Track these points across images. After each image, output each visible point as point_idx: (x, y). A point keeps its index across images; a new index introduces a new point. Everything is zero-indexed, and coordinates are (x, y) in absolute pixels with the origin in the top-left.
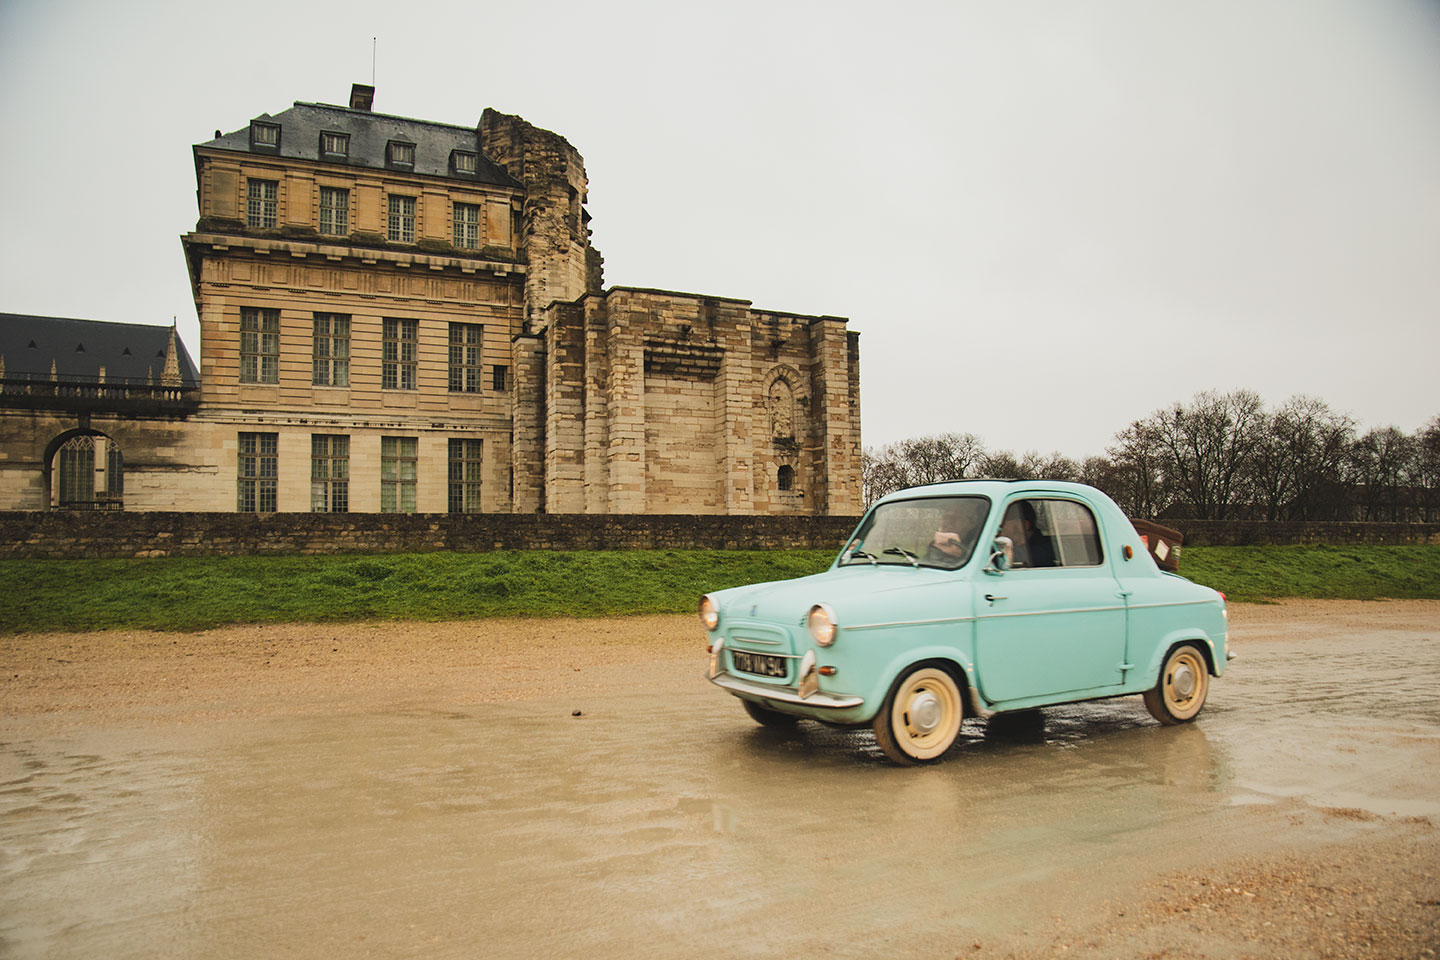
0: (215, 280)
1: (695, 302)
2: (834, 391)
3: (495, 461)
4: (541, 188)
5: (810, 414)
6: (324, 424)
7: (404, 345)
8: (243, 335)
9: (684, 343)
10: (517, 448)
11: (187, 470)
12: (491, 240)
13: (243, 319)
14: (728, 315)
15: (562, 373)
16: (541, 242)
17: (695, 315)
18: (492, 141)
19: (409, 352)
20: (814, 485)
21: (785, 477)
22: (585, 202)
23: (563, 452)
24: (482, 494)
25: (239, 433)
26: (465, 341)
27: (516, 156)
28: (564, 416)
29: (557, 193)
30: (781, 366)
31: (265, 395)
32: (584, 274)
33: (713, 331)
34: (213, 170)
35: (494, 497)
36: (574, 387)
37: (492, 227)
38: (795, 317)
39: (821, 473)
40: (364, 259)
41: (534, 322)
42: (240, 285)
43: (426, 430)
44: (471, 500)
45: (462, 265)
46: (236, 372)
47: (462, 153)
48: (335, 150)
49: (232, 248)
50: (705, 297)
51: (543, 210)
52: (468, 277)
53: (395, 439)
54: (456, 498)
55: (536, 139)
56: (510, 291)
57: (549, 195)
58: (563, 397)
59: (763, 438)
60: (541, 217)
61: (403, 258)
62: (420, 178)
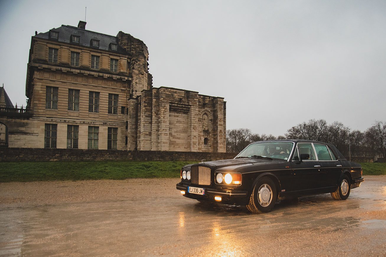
0: (38, 77)
1: (183, 92)
2: (220, 118)
3: (121, 134)
4: (137, 56)
5: (213, 124)
6: (71, 122)
7: (95, 99)
8: (47, 95)
9: (180, 103)
10: (129, 131)
11: (29, 134)
12: (121, 70)
13: (47, 90)
14: (192, 96)
15: (146, 110)
16: (136, 72)
17: (184, 95)
18: (121, 41)
19: (97, 101)
20: (214, 143)
21: (206, 141)
22: (148, 60)
23: (145, 133)
24: (117, 143)
25: (45, 124)
26: (113, 99)
27: (129, 46)
28: (146, 122)
29: (141, 58)
30: (205, 110)
31: (54, 113)
32: (147, 81)
33: (188, 100)
34: (38, 44)
35: (121, 144)
36: (149, 114)
37: (122, 66)
38: (210, 97)
39: (216, 140)
40: (84, 74)
41: (134, 94)
42: (46, 80)
43: (101, 125)
44: (114, 145)
45: (113, 77)
46: (45, 105)
47: (113, 44)
48: (75, 40)
49: (44, 68)
50: (185, 90)
51: (137, 62)
52: (115, 80)
53: (92, 127)
54: (110, 144)
55: (135, 41)
56: (126, 85)
57: (139, 58)
58: (146, 117)
59: (200, 130)
60: (136, 64)
61: (96, 74)
62: (101, 51)
